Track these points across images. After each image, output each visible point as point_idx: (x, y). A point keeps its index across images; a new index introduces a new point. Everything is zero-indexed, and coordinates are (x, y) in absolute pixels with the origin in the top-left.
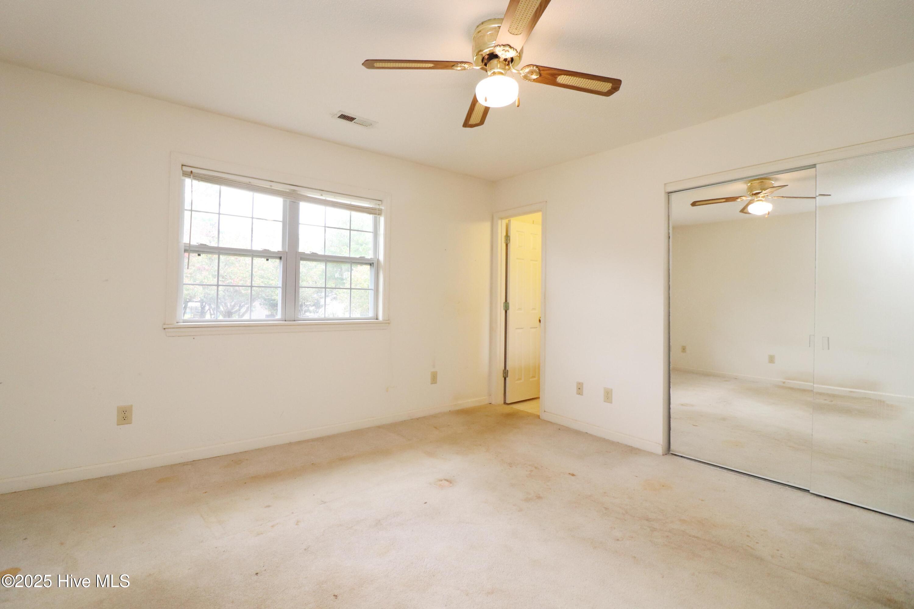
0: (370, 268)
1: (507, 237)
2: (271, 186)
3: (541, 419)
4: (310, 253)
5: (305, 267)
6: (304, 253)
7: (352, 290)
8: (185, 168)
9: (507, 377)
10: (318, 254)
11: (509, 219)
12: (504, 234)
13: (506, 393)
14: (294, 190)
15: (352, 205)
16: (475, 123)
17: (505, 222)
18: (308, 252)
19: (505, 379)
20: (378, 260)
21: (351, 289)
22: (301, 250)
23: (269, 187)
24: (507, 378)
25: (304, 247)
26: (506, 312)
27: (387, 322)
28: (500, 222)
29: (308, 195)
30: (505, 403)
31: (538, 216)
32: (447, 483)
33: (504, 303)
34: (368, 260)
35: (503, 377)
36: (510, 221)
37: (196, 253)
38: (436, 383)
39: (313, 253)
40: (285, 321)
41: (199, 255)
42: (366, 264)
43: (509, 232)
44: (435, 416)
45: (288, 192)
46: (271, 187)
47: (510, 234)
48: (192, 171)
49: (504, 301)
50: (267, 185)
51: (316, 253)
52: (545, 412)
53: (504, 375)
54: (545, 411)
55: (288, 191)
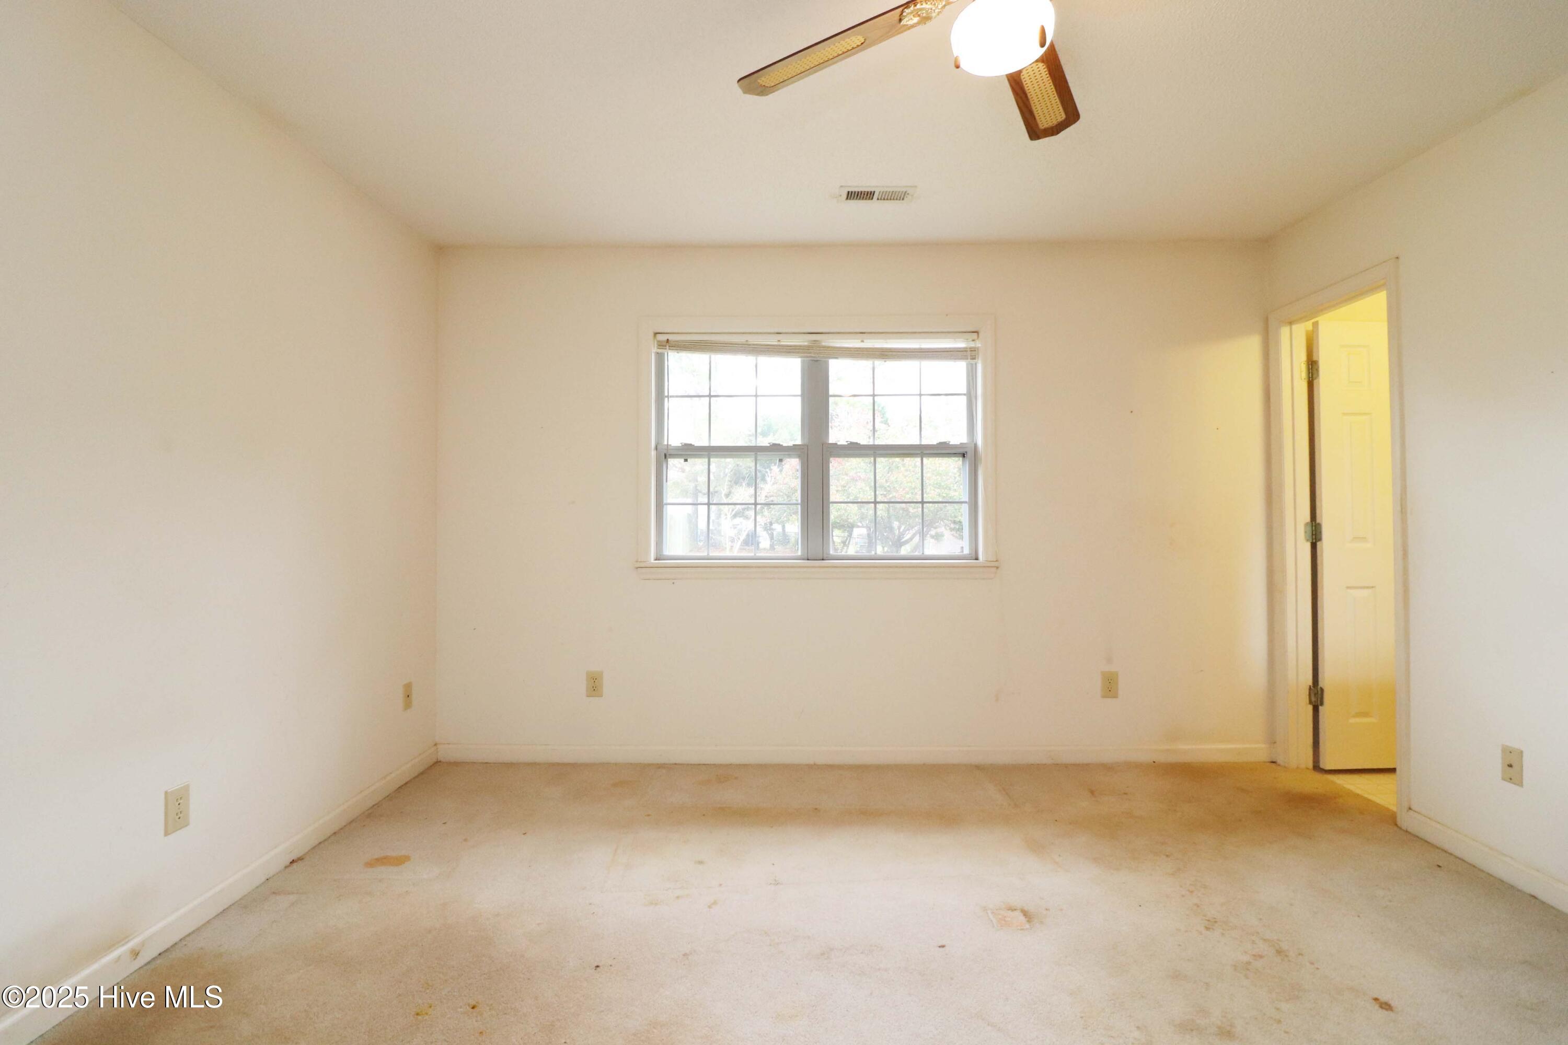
0: (963, 461)
1: (1312, 366)
2: (779, 341)
3: (1400, 828)
4: (846, 443)
5: (837, 466)
6: (836, 444)
7: (925, 505)
8: (660, 337)
9: (1322, 704)
10: (859, 444)
11: (1313, 321)
12: (1303, 357)
13: (1319, 743)
14: (815, 341)
15: (924, 349)
16: (1055, 122)
17: (1300, 330)
18: (842, 442)
19: (1316, 710)
20: (976, 445)
21: (923, 502)
22: (832, 440)
23: (776, 343)
24: (1320, 708)
25: (837, 435)
26: (1314, 547)
27: (995, 566)
28: (1285, 331)
29: (838, 345)
30: (1317, 767)
31: (1379, 300)
32: (1022, 918)
33: (1306, 524)
34: (955, 447)
35: (1310, 702)
36: (1316, 325)
37: (681, 458)
38: (1115, 696)
39: (852, 443)
40: (808, 560)
41: (686, 460)
42: (955, 454)
43: (1314, 354)
44: (1108, 768)
45: (805, 346)
46: (779, 343)
47: (1318, 357)
48: (668, 340)
49: (1308, 519)
50: (772, 340)
51: (857, 443)
52: (1411, 813)
53: (1313, 699)
54: (1410, 809)
55: (806, 344)
